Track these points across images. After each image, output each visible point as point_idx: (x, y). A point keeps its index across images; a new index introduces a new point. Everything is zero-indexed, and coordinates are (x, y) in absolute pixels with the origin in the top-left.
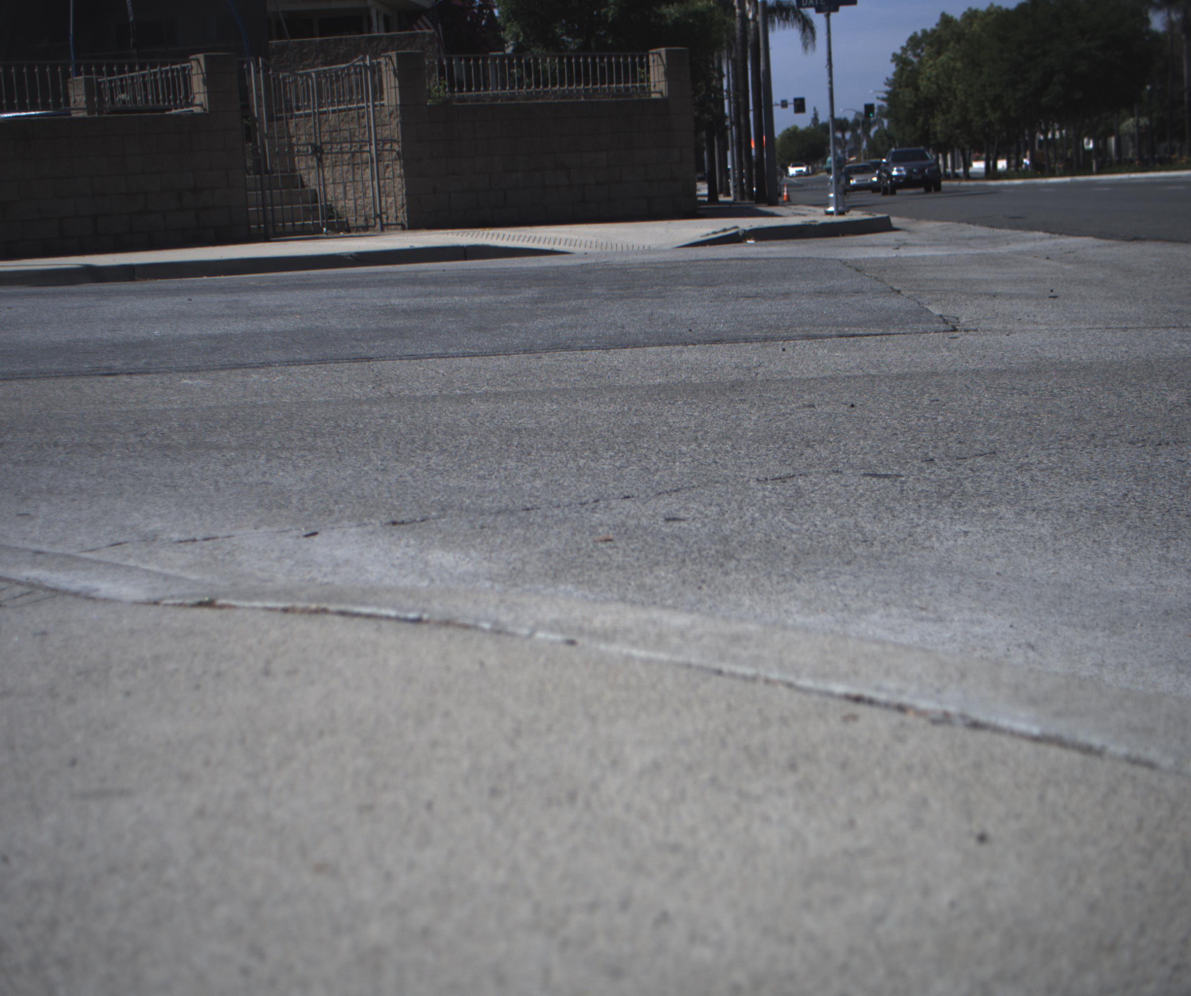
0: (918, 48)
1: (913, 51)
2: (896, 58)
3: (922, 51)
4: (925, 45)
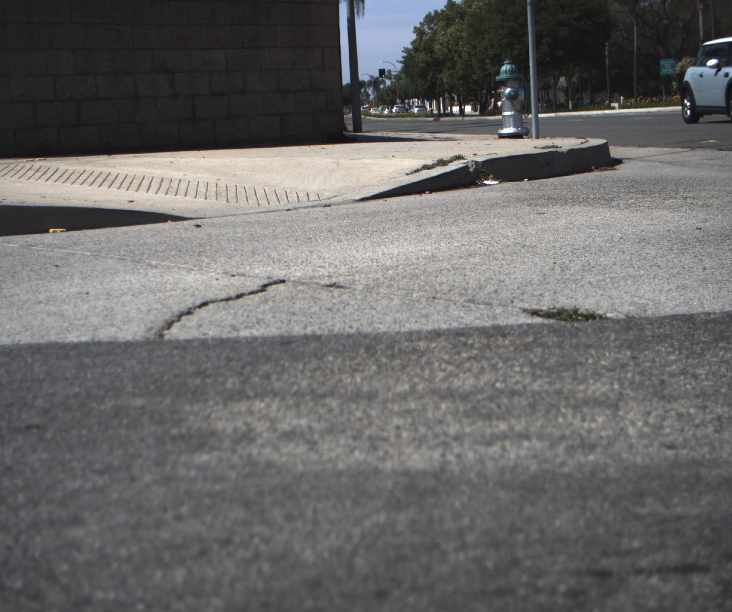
0: (432, 23)
1: (428, 25)
2: (417, 30)
3: (435, 25)
4: (437, 21)
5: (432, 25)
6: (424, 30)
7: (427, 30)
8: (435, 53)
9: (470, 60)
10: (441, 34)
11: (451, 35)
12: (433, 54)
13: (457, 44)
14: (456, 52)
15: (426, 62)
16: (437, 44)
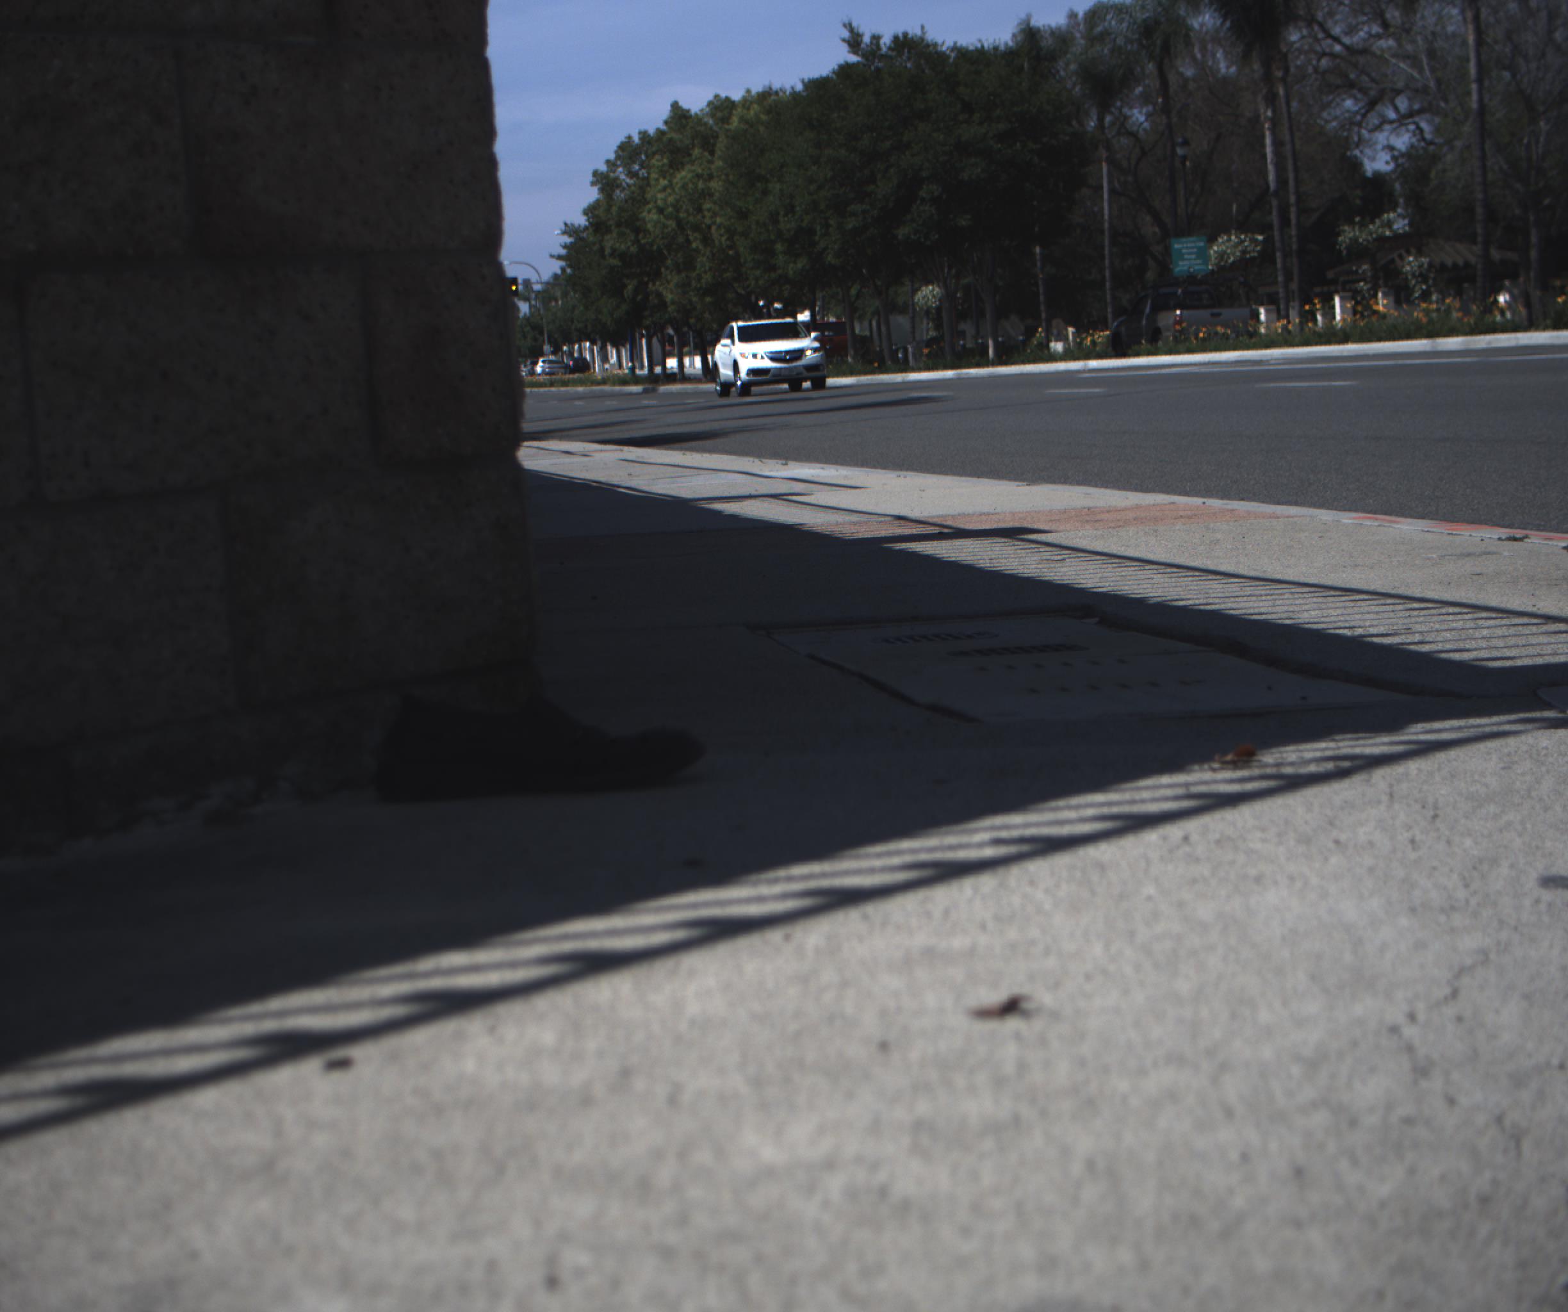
0: (634, 162)
1: (627, 166)
2: (599, 179)
3: (642, 166)
4: (647, 156)
5: (636, 167)
6: (617, 178)
7: (623, 177)
8: (646, 232)
9: (730, 247)
10: (659, 187)
11: (684, 187)
12: (641, 236)
13: (699, 210)
14: (696, 228)
15: (623, 256)
16: (649, 212)
